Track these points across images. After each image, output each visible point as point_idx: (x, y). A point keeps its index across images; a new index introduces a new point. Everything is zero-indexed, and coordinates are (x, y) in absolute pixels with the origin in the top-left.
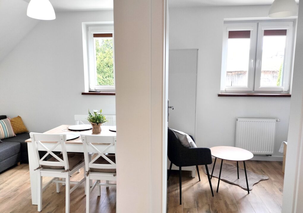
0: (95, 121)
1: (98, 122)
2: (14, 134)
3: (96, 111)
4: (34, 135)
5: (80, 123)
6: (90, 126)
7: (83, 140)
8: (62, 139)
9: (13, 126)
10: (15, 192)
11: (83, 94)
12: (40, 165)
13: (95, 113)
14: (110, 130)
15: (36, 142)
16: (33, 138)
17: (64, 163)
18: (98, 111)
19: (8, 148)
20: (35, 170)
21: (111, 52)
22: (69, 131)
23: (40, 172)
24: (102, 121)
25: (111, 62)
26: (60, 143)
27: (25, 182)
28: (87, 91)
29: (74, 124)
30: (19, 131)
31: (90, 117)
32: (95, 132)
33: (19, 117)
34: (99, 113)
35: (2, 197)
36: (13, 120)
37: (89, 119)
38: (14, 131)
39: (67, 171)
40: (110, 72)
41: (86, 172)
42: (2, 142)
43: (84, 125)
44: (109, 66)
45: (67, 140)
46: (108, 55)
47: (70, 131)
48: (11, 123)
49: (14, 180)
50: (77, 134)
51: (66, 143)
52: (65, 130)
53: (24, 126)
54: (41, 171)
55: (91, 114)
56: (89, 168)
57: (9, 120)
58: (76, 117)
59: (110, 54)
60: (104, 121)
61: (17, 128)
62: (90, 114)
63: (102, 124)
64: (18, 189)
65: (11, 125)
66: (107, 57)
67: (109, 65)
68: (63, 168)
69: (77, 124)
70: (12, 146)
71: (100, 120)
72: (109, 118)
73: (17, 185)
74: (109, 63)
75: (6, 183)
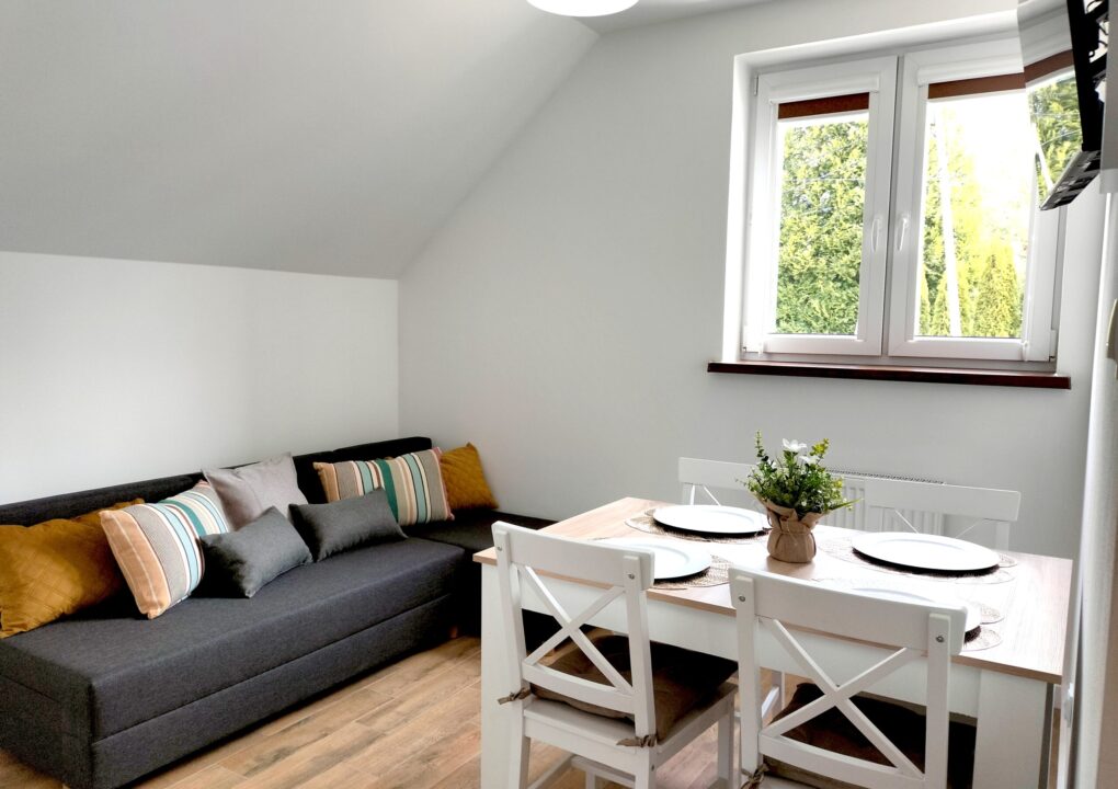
0: (787, 497)
1: (804, 504)
2: (447, 513)
3: (794, 447)
4: (508, 536)
5: (701, 500)
6: (759, 520)
7: (742, 599)
8: (632, 577)
9: (447, 481)
10: (425, 766)
11: (716, 368)
12: (524, 681)
13: (789, 455)
14: (857, 553)
15: (514, 568)
16: (504, 548)
17: (635, 695)
18: (805, 446)
19: (419, 566)
20: (501, 701)
21: (804, 224)
22: (655, 529)
23: (524, 718)
24: (826, 501)
25: (803, 262)
26: (624, 592)
27: (464, 724)
28: (730, 357)
29: (676, 498)
30: (466, 499)
31: (761, 474)
32: (782, 557)
33: (470, 447)
34: (811, 460)
35: (376, 779)
36: (451, 458)
37: (755, 482)
38: (449, 500)
39: (645, 742)
40: (794, 300)
41: (744, 772)
42: (404, 539)
43: (720, 508)
44: (791, 279)
45: (658, 581)
46: (792, 234)
47: (661, 531)
48: (442, 468)
49: (428, 704)
50: (696, 555)
51: (651, 596)
52: (640, 526)
53: (486, 484)
54: (528, 713)
55: (769, 461)
56: (759, 754)
57: (435, 456)
58: (688, 467)
59: (803, 230)
60: (833, 502)
61: (460, 488)
62: (766, 459)
63: (822, 518)
64: (435, 754)
65: (443, 474)
66: (790, 242)
67: (795, 273)
68: (627, 721)
69: (688, 503)
70: (436, 559)
71: (816, 493)
72: (853, 489)
73: (436, 733)
74: (795, 266)
75: (399, 713)
